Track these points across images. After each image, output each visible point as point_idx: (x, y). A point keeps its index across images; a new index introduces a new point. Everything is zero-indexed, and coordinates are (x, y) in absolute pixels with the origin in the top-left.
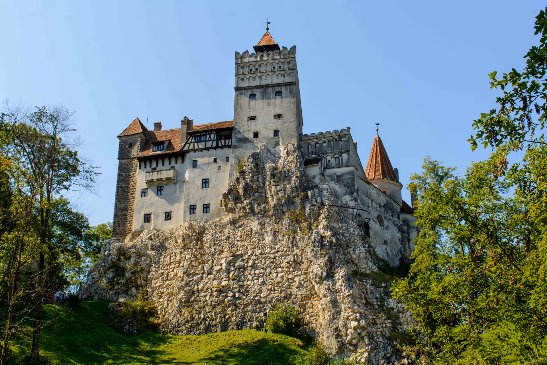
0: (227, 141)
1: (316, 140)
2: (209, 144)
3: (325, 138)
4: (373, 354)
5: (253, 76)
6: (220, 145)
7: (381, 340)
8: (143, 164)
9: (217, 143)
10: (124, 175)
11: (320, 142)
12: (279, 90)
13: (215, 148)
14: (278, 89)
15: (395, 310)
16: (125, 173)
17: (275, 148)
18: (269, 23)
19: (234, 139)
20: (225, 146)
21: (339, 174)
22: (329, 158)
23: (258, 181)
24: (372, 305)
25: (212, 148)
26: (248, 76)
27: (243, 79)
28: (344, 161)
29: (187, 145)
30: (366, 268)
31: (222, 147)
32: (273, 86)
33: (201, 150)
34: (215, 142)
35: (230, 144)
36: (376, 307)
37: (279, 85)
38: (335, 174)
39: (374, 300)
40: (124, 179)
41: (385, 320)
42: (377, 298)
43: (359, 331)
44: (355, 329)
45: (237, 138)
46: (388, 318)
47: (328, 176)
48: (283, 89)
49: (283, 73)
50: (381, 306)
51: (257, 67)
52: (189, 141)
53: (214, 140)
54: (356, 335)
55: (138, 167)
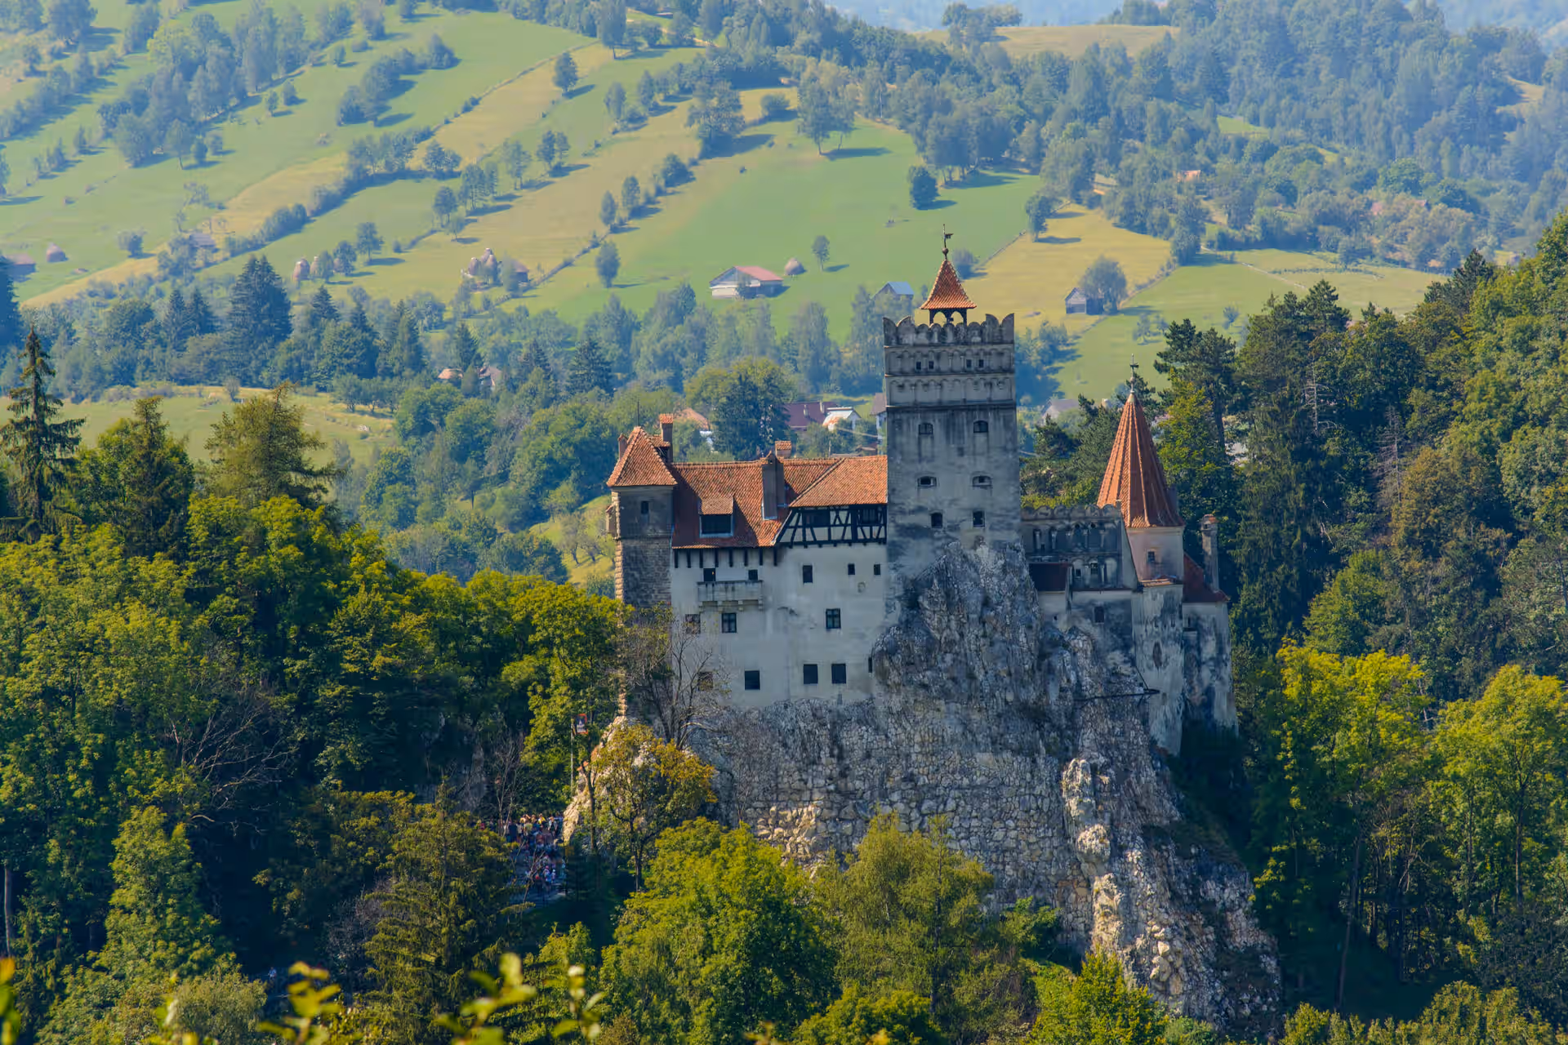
0: (875, 529)
1: (1050, 523)
2: (837, 533)
3: (1069, 519)
4: (1193, 997)
5: (925, 380)
6: (861, 536)
7: (1203, 968)
8: (683, 561)
9: (854, 533)
10: (637, 575)
11: (1059, 527)
12: (982, 419)
13: (850, 543)
14: (979, 416)
15: (1219, 906)
16: (638, 569)
17: (975, 548)
18: (948, 236)
19: (891, 529)
20: (871, 540)
21: (1099, 603)
22: (1078, 564)
23: (948, 627)
24: (1180, 897)
25: (843, 541)
26: (914, 379)
27: (902, 387)
28: (1109, 574)
29: (789, 532)
30: (1160, 815)
31: (865, 542)
32: (968, 407)
33: (820, 544)
34: (849, 529)
35: (882, 535)
36: (1186, 900)
37: (983, 407)
38: (1091, 603)
39: (1183, 885)
40: (637, 587)
41: (1204, 926)
42: (1185, 881)
43: (1171, 958)
44: (1165, 956)
45: (897, 526)
46: (1208, 923)
47: (1079, 607)
48: (991, 418)
49: (988, 377)
50: (1196, 896)
51: (933, 359)
52: (793, 523)
53: (846, 525)
54: (1167, 967)
55: (672, 564)
